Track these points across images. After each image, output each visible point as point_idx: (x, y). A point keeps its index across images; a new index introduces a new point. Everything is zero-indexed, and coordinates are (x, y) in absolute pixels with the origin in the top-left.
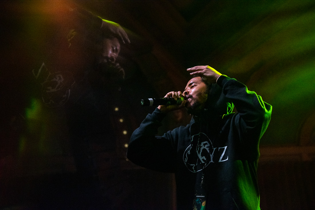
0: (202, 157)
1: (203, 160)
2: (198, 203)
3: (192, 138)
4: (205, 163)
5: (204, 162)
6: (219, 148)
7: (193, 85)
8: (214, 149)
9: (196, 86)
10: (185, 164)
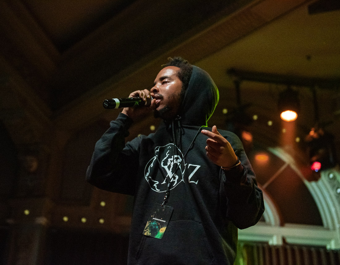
2: (154, 227)
6: (190, 165)
9: (169, 82)
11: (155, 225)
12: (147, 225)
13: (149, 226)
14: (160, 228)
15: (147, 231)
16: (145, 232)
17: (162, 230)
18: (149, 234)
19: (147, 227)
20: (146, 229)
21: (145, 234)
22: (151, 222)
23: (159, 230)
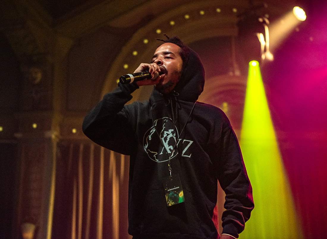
0: (169, 146)
1: (170, 149)
2: (173, 196)
3: (156, 122)
4: (171, 154)
5: (170, 152)
6: (184, 140)
7: (169, 55)
8: (180, 140)
10: (145, 150)
11: (173, 195)
12: (167, 198)
13: (168, 198)
14: (178, 194)
15: (170, 202)
16: (169, 204)
17: (181, 195)
18: (173, 203)
19: (167, 200)
20: (168, 201)
21: (170, 205)
22: (168, 194)
23: (179, 196)
